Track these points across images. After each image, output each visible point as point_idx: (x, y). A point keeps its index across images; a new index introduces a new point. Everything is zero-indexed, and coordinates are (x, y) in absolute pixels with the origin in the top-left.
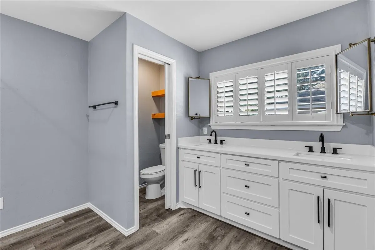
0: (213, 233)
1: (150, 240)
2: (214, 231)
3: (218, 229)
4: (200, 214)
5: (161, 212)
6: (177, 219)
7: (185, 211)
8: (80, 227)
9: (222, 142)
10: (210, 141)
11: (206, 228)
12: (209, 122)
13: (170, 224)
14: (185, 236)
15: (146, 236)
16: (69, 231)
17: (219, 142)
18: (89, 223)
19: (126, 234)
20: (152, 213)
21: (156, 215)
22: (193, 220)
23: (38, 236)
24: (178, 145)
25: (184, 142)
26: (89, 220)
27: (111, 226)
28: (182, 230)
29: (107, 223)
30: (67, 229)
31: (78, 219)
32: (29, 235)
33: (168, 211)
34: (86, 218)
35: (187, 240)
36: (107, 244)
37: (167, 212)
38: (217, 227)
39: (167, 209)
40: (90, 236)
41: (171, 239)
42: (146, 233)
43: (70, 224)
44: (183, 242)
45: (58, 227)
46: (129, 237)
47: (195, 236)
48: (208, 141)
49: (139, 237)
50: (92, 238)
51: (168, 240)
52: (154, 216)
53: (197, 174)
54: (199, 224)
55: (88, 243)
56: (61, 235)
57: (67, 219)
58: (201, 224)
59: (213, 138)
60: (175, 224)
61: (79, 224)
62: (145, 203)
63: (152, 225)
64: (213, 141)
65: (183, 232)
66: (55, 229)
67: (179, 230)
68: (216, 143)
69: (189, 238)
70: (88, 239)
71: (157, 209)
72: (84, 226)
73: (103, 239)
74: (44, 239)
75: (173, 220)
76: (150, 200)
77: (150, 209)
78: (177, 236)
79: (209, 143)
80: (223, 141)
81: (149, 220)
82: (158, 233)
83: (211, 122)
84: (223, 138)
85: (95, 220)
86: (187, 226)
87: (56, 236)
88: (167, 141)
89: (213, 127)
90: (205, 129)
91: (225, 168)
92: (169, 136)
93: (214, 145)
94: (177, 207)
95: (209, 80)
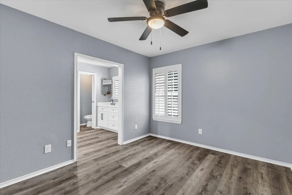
10: (111, 104)
17: (114, 104)
24: (97, 105)
25: (100, 104)
39: (92, 129)
48: (110, 104)
53: (102, 114)
64: (112, 104)
68: (113, 104)
83: (113, 96)
84: (115, 103)
88: (93, 103)
89: (113, 99)
90: (111, 99)
91: (109, 112)
92: (93, 102)
93: (112, 105)
94: (97, 128)
95: (112, 80)
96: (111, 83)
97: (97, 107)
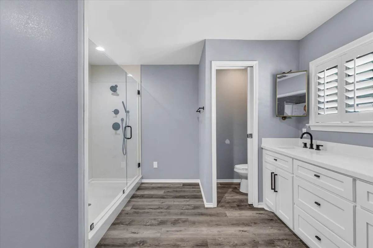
0: (276, 241)
1: (218, 216)
2: (279, 240)
3: (285, 241)
4: (279, 221)
5: (242, 204)
6: (251, 214)
7: (266, 213)
8: (187, 191)
9: (318, 147)
10: (305, 145)
11: (273, 234)
12: (308, 123)
13: (242, 215)
14: (245, 229)
15: (217, 213)
16: (181, 191)
17: (315, 147)
18: (193, 191)
19: (206, 206)
20: (234, 202)
21: (237, 205)
22: (266, 222)
23: (168, 187)
24: (262, 145)
25: (268, 143)
26: (194, 190)
27: (202, 198)
28: (247, 223)
29: (201, 195)
30: (181, 190)
31: (189, 187)
32: (166, 185)
33: (250, 206)
34: (193, 188)
35: (245, 231)
36: (193, 206)
37: (248, 207)
38: (286, 239)
39: (249, 204)
40: (188, 198)
41: (233, 224)
42: (219, 212)
43: (184, 188)
44: (240, 231)
45: (178, 187)
46: (207, 208)
47: (255, 233)
48: (303, 145)
49: (213, 212)
50: (188, 199)
51: (230, 224)
52: (235, 204)
53: (274, 176)
54: (270, 227)
55: (184, 201)
56: (176, 191)
57: (184, 185)
58: (272, 228)
59: (308, 142)
60: (246, 216)
61: (188, 190)
62: (236, 193)
63: (228, 209)
64: (308, 146)
65: (248, 225)
66: (177, 187)
67: (245, 222)
68: (312, 147)
69: (248, 231)
70: (186, 198)
71: (241, 201)
72: (189, 191)
73: (193, 202)
74: (169, 190)
75: (247, 214)
76: (242, 193)
77: (236, 199)
78: (239, 225)
79: (304, 147)
80: (320, 147)
81: (228, 205)
82: (227, 215)
83: (310, 122)
84: (319, 143)
85: (197, 191)
86: (255, 223)
87: (174, 191)
88: (249, 140)
89: (312, 129)
90: (304, 130)
91: (296, 176)
92: (251, 136)
93: (308, 150)
94: (260, 206)
95: (307, 71)
96: (304, 91)
97: (260, 150)
